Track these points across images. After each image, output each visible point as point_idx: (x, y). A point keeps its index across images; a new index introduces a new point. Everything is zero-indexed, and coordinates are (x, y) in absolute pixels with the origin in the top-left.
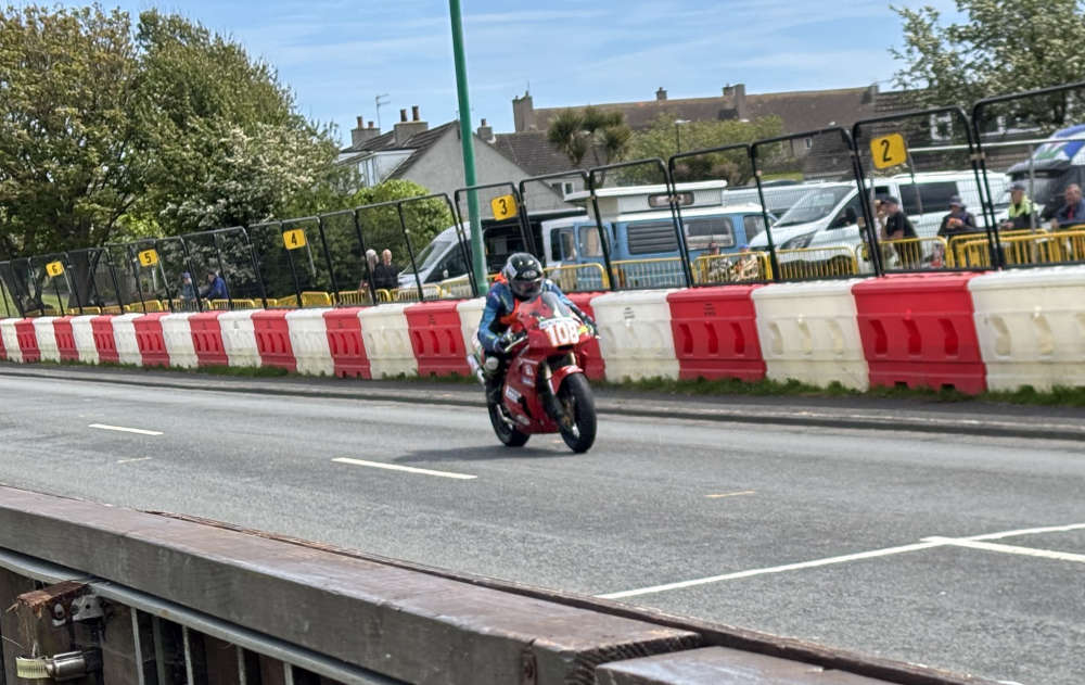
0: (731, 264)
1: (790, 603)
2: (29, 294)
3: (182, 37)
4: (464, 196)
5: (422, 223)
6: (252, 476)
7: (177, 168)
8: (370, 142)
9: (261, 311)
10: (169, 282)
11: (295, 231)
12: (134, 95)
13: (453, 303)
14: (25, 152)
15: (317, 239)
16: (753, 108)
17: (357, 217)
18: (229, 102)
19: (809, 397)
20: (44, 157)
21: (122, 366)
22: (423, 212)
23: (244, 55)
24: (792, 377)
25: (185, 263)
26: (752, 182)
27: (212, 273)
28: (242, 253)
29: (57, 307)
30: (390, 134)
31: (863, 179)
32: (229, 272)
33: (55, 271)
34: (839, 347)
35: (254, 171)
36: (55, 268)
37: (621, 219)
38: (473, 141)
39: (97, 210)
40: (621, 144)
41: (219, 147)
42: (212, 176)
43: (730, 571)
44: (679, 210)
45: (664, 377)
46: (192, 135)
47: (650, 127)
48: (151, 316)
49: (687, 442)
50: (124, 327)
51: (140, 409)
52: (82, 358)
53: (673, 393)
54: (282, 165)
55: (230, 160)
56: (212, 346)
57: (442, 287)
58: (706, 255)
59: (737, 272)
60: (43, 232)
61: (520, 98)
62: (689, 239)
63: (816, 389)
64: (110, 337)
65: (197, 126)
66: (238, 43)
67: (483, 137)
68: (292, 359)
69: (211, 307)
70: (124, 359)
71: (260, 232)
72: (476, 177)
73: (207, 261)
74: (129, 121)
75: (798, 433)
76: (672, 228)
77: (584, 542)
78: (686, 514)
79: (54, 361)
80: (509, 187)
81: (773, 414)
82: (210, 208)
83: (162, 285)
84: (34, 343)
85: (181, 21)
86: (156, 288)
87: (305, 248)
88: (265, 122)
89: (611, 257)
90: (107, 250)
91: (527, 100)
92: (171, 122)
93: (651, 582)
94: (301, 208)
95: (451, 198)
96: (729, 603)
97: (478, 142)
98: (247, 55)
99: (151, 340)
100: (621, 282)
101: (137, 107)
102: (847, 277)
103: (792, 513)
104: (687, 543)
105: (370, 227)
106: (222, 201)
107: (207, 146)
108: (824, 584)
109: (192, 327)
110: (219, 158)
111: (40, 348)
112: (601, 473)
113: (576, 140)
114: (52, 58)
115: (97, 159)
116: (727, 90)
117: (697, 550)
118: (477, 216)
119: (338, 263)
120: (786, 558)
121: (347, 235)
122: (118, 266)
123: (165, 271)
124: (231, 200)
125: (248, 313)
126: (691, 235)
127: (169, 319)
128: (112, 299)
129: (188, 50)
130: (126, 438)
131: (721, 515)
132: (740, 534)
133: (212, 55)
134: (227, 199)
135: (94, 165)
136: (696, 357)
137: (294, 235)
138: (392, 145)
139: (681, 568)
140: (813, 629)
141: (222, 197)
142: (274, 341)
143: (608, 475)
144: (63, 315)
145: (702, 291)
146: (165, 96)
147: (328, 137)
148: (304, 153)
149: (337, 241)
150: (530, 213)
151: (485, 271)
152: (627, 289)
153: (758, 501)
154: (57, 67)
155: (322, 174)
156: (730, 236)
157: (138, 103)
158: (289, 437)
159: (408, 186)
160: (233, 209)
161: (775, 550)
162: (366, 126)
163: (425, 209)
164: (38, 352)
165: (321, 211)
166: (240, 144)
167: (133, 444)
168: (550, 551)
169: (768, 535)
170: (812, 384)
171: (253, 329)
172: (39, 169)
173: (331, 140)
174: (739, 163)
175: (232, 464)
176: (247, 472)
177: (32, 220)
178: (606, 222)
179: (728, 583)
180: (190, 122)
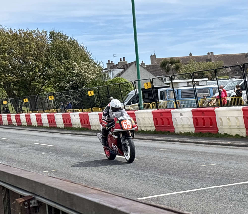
0: (209, 101)
1: (224, 196)
2: (19, 107)
3: (61, 38)
4: (137, 82)
5: (125, 89)
6: (78, 158)
7: (59, 73)
8: (112, 67)
9: (82, 113)
10: (57, 104)
11: (91, 91)
12: (48, 54)
13: (134, 111)
14: (18, 68)
15: (97, 93)
16: (215, 59)
17: (108, 87)
18: (73, 56)
19: (230, 138)
20: (24, 70)
21: (44, 127)
22: (126, 86)
23: (77, 43)
24: (225, 133)
25: (61, 99)
26: (215, 79)
27: (68, 102)
28: (77, 96)
29: (26, 110)
30: (117, 65)
31: (245, 78)
32: (73, 102)
33: (26, 101)
34: (238, 125)
35: (80, 74)
36: (26, 100)
37: (179, 88)
38: (139, 67)
39: (37, 85)
40: (180, 68)
41: (71, 68)
42: (69, 76)
43: (208, 186)
44: (195, 86)
45: (191, 132)
46: (63, 65)
47: (187, 63)
48: (52, 114)
49: (197, 150)
50: (44, 117)
51: (48, 139)
52: (33, 124)
53: (193, 136)
54: (88, 73)
55: (74, 71)
56: (68, 122)
57: (131, 106)
58: (202, 98)
59: (211, 104)
60: (23, 90)
61: (152, 55)
62: (198, 94)
63: (232, 136)
64: (41, 119)
65: (65, 62)
66: (76, 40)
67: (142, 66)
68: (90, 126)
69: (68, 111)
70: (44, 125)
71: (82, 91)
72: (140, 77)
73: (67, 99)
74: (46, 61)
75: (227, 148)
76: (193, 91)
77: (169, 178)
78: (196, 170)
79: (25, 125)
80: (149, 80)
81: (220, 143)
82: (68, 84)
83: (55, 105)
84: (20, 121)
85: (60, 34)
86: (53, 106)
87: (94, 96)
88: (83, 61)
89: (176, 99)
90: (40, 95)
91: (155, 55)
92: (58, 61)
93: (187, 189)
94: (93, 85)
95: (134, 83)
96: (208, 195)
97: (141, 67)
98: (78, 43)
99: (52, 120)
100: (179, 106)
101: (49, 57)
102: (241, 106)
103: (225, 171)
104: (196, 178)
105: (111, 90)
106: (72, 83)
107: (68, 68)
108: (234, 190)
109: (63, 117)
110: (71, 71)
111: (21, 122)
112: (173, 158)
113: (167, 67)
114: (26, 43)
115: (38, 71)
116: (208, 53)
117: (199, 180)
118: (140, 87)
119: (102, 100)
120: (223, 183)
121: (105, 92)
122: (43, 99)
123: (56, 101)
125: (78, 113)
126: (198, 93)
127: (57, 115)
128: (41, 108)
129: (62, 41)
130: (44, 147)
131: (206, 171)
132: (211, 176)
133: (69, 43)
134: (73, 82)
135: (37, 72)
136: (199, 127)
137: (91, 92)
138: (118, 67)
139: (195, 185)
140: (231, 203)
141: (71, 81)
142: (85, 121)
143: (175, 159)
144: (28, 113)
145: (201, 109)
146: (56, 54)
147: (100, 66)
148: (94, 70)
149: (102, 94)
150: (154, 87)
151: (142, 102)
152: (181, 108)
153: (216, 167)
154: (27, 46)
155: (98, 75)
156: (209, 94)
157: (49, 56)
158: (88, 147)
159: (122, 79)
160: (74, 85)
161: (220, 181)
162: (110, 62)
163: (126, 85)
164: (21, 123)
165: (98, 85)
166: (76, 67)
167: (46, 149)
168: (159, 180)
169: (219, 177)
170: (231, 135)
171: (79, 117)
172: (22, 73)
173: (101, 66)
174: (211, 73)
175: (73, 155)
176: (77, 157)
177: (20, 87)
178: (175, 89)
179: (207, 190)
180: (63, 61)
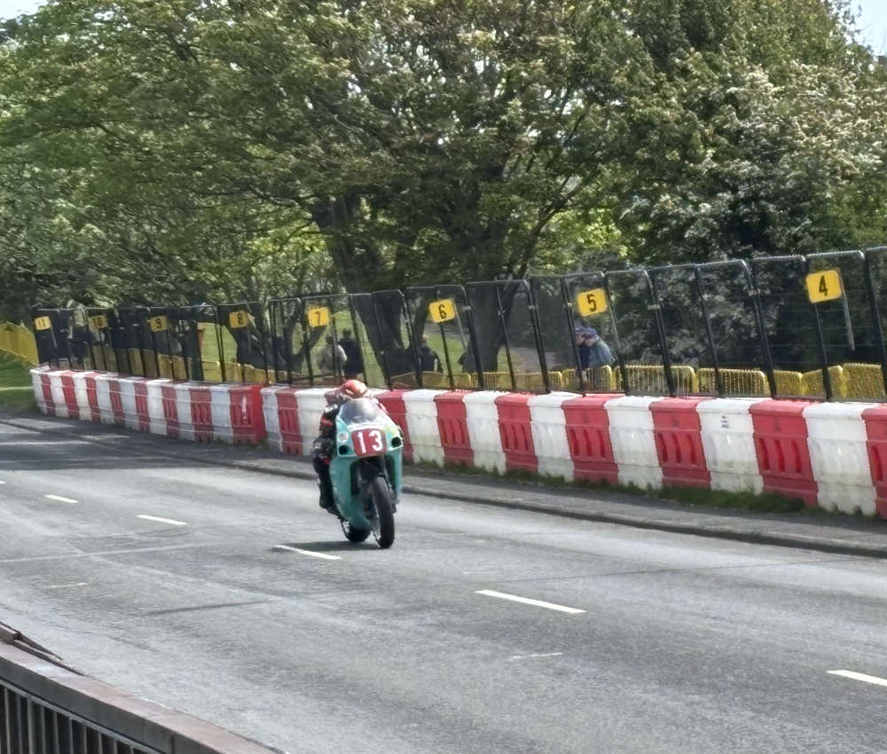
9: (767, 402)
11: (824, 273)
33: (443, 313)
36: (442, 310)
48: (592, 399)
50: (548, 414)
52: (479, 460)
56: (686, 455)
68: (812, 485)
70: (546, 468)
79: (434, 463)
82: (706, 207)
99: (589, 438)
107: (704, 99)
109: (655, 421)
124: (741, 194)
127: (621, 406)
141: (726, 188)
142: (783, 452)
144: (453, 389)
160: (744, 210)
171: (751, 430)
180: (681, 57)
